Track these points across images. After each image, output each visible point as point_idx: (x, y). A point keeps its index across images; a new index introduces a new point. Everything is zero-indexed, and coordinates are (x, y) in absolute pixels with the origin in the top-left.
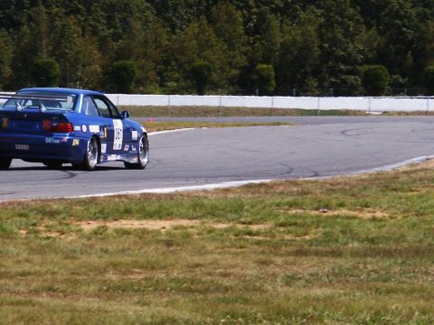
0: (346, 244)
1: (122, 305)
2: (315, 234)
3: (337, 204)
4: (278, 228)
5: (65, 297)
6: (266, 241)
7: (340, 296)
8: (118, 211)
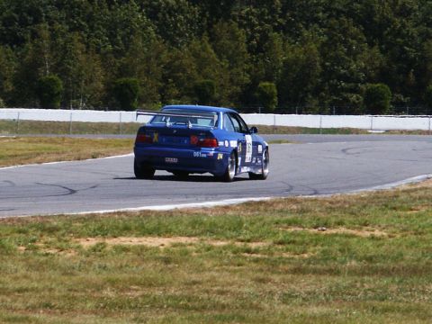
0: (343, 262)
1: (118, 322)
2: (313, 252)
3: (335, 222)
4: (276, 246)
5: (62, 313)
6: (264, 259)
7: (336, 314)
8: (117, 228)
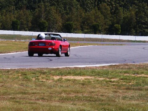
0: (144, 86)
1: (67, 105)
2: (133, 83)
3: (141, 73)
4: (120, 80)
5: (48, 101)
6: (116, 84)
7: (141, 104)
8: (66, 73)
